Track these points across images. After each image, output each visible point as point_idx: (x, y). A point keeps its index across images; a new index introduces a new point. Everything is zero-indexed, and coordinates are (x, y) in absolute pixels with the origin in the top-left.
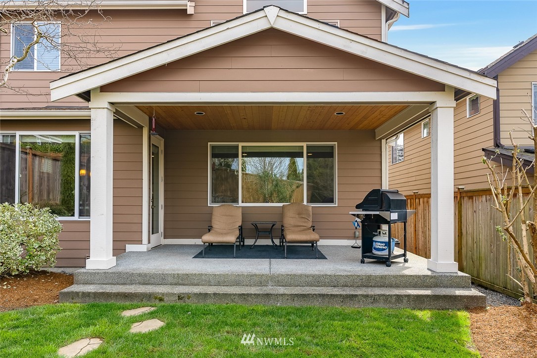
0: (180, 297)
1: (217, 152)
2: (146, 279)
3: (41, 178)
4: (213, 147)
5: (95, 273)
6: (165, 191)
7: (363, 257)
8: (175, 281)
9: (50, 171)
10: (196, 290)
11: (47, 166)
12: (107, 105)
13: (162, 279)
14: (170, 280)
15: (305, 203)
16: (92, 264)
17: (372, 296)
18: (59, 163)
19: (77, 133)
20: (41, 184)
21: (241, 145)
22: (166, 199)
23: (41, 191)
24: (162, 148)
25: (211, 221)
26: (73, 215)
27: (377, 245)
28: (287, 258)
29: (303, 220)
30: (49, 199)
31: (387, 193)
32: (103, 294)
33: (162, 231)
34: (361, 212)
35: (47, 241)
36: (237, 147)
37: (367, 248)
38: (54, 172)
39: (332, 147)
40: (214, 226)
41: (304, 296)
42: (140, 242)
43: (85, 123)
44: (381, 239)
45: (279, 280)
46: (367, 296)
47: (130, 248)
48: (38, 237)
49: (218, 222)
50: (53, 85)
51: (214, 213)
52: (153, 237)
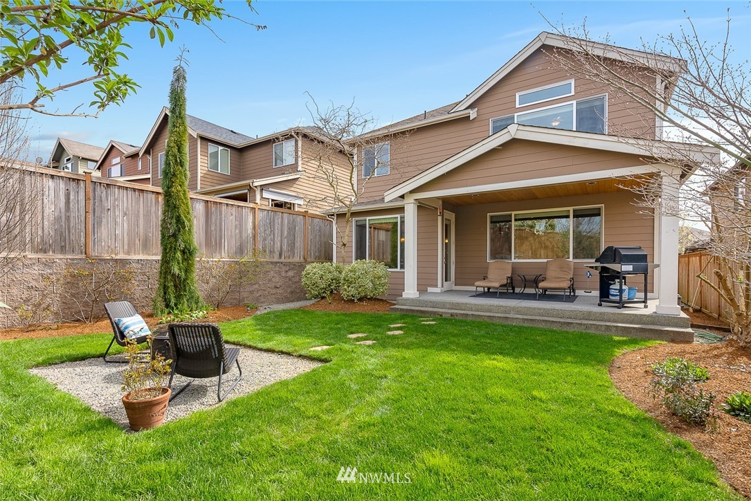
0: (452, 315)
1: (494, 220)
2: (434, 304)
3: (379, 244)
4: (491, 217)
5: (407, 300)
6: (456, 251)
7: (601, 301)
8: (451, 307)
9: (384, 240)
10: (462, 312)
11: (382, 235)
12: (413, 201)
13: (443, 305)
14: (448, 306)
15: (571, 259)
16: (405, 295)
17: (584, 324)
18: (389, 233)
19: (398, 216)
20: (378, 248)
21: (513, 213)
22: (456, 257)
23: (378, 253)
24: (453, 220)
25: (487, 274)
26: (396, 267)
27: (612, 292)
28: (538, 300)
29: (564, 273)
30: (383, 258)
31: (620, 250)
32: (410, 310)
33: (454, 280)
34: (598, 264)
35: (383, 281)
36: (511, 215)
37: (605, 294)
38: (386, 240)
39: (599, 209)
40: (489, 276)
41: (532, 320)
42: (436, 286)
43: (401, 210)
44: (615, 287)
45: (518, 311)
46: (581, 324)
47: (430, 289)
48: (379, 278)
49: (492, 274)
50: (386, 194)
51: (490, 267)
52: (445, 283)
